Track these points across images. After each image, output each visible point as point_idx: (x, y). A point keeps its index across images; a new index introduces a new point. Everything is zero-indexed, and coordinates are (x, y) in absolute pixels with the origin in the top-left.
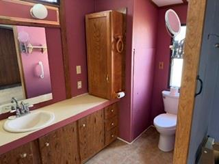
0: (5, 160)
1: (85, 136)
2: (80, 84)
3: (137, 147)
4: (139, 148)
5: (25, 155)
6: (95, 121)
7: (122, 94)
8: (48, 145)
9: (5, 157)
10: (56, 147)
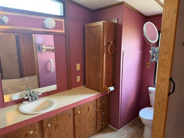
0: (17, 134)
1: (80, 121)
2: (78, 79)
3: (124, 135)
4: (126, 135)
5: (32, 132)
6: (89, 109)
7: (112, 89)
8: (49, 125)
9: (17, 132)
10: (55, 128)
